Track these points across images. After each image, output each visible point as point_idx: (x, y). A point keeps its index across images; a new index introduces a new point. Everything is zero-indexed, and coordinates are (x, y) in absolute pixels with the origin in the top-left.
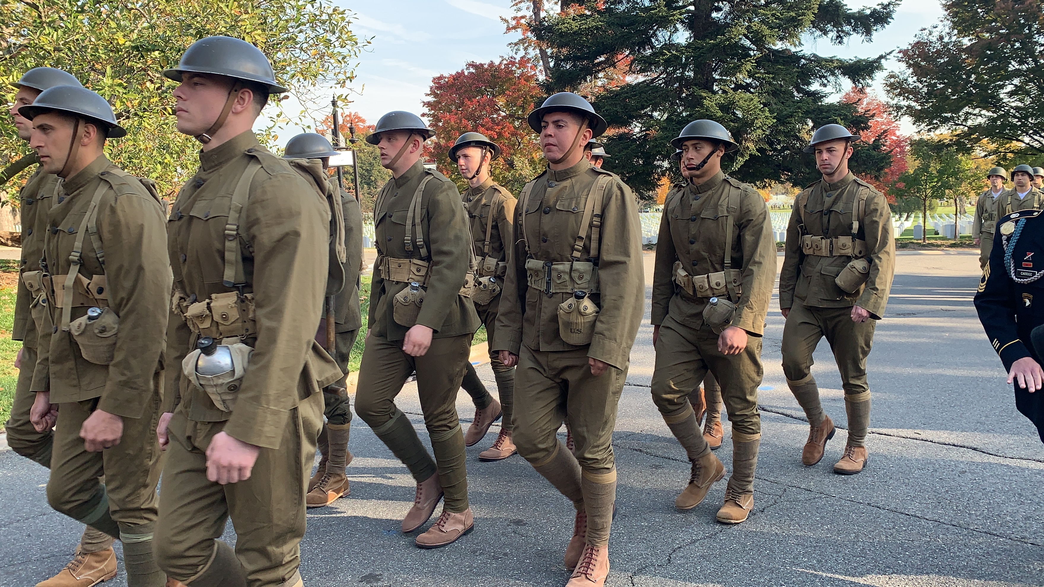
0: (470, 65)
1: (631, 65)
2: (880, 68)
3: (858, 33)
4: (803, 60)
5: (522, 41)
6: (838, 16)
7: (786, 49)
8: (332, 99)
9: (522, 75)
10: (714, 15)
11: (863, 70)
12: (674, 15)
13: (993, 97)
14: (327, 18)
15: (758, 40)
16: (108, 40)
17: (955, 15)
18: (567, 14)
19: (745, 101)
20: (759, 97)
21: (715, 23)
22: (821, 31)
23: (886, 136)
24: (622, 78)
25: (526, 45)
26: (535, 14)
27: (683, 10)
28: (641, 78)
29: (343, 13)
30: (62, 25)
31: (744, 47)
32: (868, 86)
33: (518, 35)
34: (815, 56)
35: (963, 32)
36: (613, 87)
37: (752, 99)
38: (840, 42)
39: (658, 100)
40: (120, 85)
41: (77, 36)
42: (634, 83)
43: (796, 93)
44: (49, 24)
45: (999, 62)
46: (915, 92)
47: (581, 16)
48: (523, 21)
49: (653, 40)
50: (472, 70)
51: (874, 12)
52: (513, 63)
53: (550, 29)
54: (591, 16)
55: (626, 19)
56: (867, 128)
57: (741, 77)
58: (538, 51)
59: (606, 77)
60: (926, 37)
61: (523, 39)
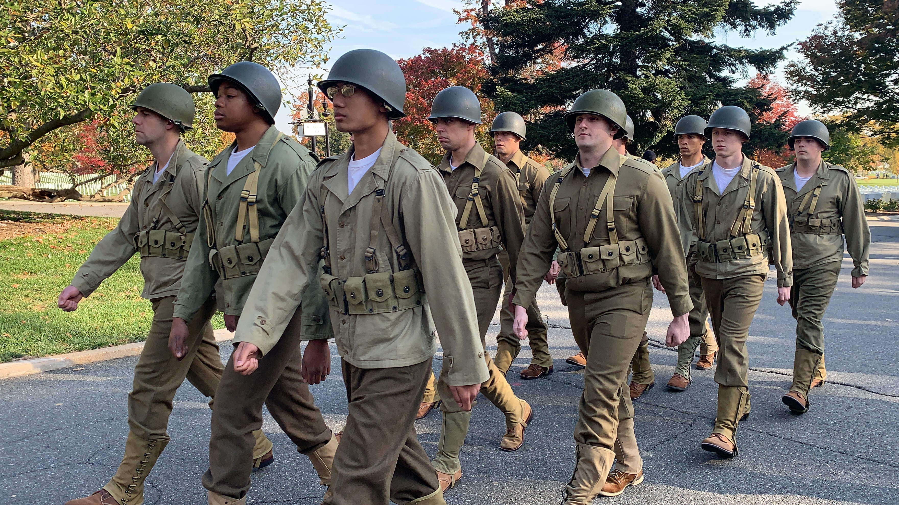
0: (427, 50)
1: (566, 52)
2: (782, 57)
3: (763, 27)
4: (715, 50)
5: (472, 30)
6: (746, 12)
7: (700, 40)
8: (308, 78)
9: (471, 60)
10: (638, 10)
11: (767, 59)
12: (603, 10)
13: (880, 84)
14: (306, 8)
15: (676, 32)
16: (118, 25)
17: (848, 12)
18: (511, 8)
19: (664, 85)
20: (676, 82)
21: (639, 17)
22: (731, 25)
23: (786, 117)
24: (557, 64)
25: (475, 34)
26: (483, 7)
27: (612, 5)
28: (574, 64)
29: (319, 4)
30: (78, 11)
31: (663, 38)
32: (771, 73)
33: (468, 25)
34: (725, 46)
35: (855, 27)
36: (550, 70)
37: (670, 83)
38: (747, 35)
39: (589, 83)
40: (128, 64)
41: (92, 22)
42: (568, 68)
43: (708, 79)
44: (68, 11)
45: (886, 54)
46: (811, 79)
47: (524, 9)
48: (473, 13)
49: (585, 31)
50: (428, 55)
51: (778, 9)
52: (464, 50)
53: (496, 20)
54: (532, 9)
55: (562, 12)
56: (770, 109)
57: (661, 63)
58: (485, 39)
59: (544, 62)
60: (822, 32)
61: (472, 29)
